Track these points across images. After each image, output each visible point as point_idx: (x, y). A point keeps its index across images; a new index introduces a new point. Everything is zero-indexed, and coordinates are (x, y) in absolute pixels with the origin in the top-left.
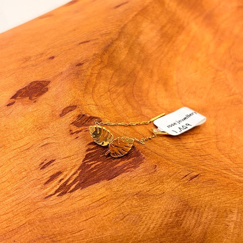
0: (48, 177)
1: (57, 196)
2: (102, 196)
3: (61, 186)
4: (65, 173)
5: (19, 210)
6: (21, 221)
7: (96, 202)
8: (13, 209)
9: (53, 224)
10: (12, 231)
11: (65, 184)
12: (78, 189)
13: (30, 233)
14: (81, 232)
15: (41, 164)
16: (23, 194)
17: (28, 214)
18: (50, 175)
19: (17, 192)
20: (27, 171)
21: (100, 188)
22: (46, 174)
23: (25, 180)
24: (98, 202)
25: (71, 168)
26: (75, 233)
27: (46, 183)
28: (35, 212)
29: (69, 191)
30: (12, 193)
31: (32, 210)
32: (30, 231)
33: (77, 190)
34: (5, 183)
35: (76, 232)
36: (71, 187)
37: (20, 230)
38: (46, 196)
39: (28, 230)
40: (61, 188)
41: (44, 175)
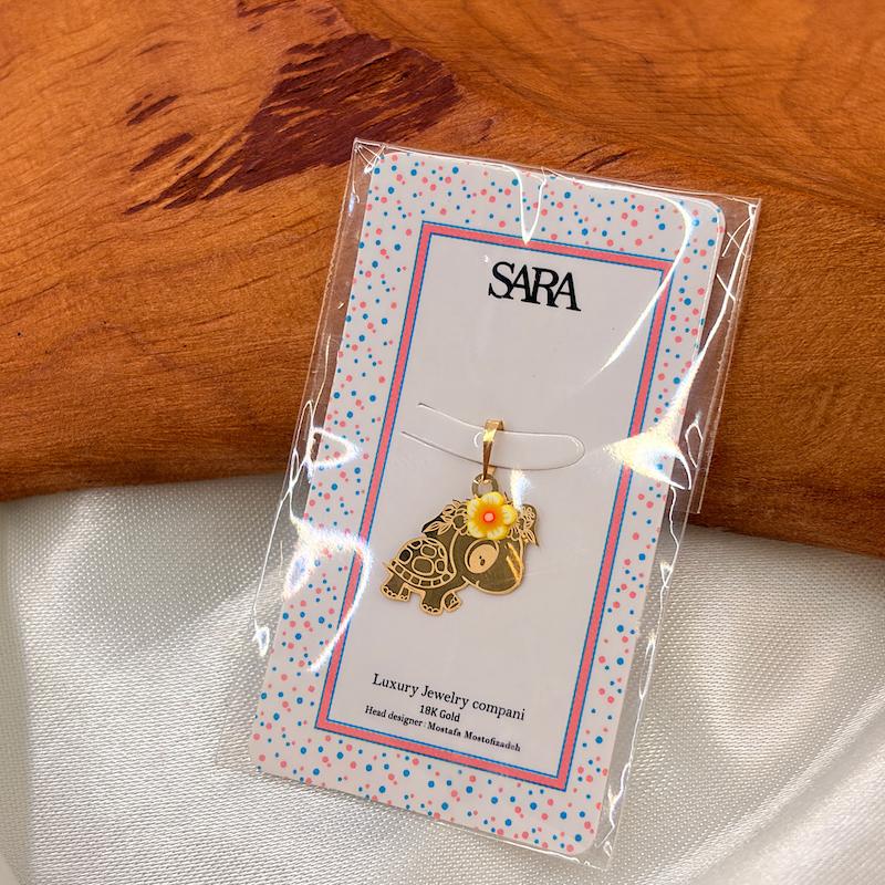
0: (147, 148)
1: (165, 208)
2: (302, 216)
3: (182, 179)
4: (202, 139)
5: (45, 245)
6: (45, 276)
7: (281, 231)
8: (29, 238)
9: (142, 290)
10: (16, 302)
11: (195, 174)
12: (232, 189)
13: (67, 312)
14: (221, 321)
15: (132, 109)
16: (65, 197)
17: (71, 257)
18: (153, 144)
19: (47, 190)
20: (88, 129)
21: (300, 191)
22: (142, 140)
23: (76, 156)
24: (287, 233)
25: (225, 124)
26: (204, 323)
27: (139, 167)
28: (91, 253)
29: (206, 194)
30: (32, 191)
31: (84, 246)
32: (69, 308)
33: (230, 193)
34: (17, 162)
35: (207, 319)
36: (211, 182)
37: (41, 302)
38: (133, 206)
39: (64, 305)
40: (182, 184)
41: (135, 143)
